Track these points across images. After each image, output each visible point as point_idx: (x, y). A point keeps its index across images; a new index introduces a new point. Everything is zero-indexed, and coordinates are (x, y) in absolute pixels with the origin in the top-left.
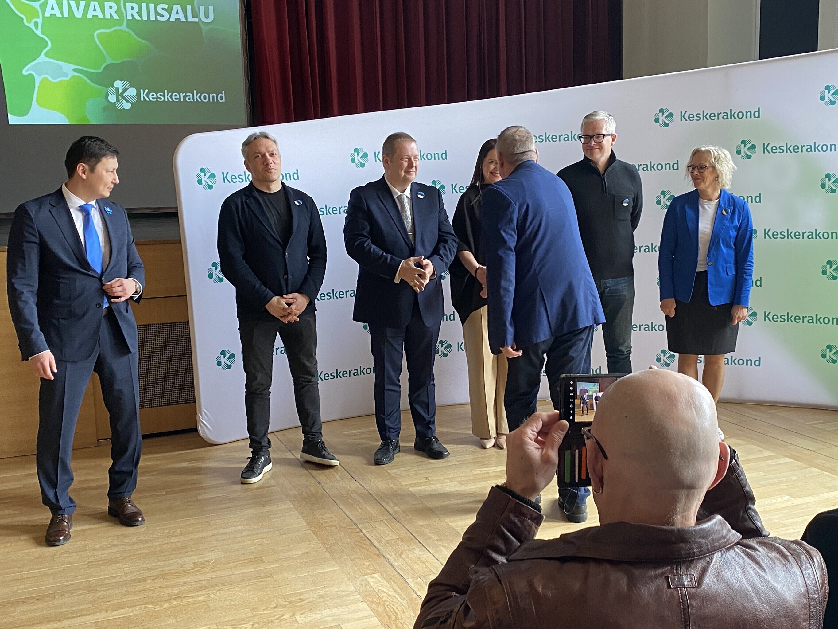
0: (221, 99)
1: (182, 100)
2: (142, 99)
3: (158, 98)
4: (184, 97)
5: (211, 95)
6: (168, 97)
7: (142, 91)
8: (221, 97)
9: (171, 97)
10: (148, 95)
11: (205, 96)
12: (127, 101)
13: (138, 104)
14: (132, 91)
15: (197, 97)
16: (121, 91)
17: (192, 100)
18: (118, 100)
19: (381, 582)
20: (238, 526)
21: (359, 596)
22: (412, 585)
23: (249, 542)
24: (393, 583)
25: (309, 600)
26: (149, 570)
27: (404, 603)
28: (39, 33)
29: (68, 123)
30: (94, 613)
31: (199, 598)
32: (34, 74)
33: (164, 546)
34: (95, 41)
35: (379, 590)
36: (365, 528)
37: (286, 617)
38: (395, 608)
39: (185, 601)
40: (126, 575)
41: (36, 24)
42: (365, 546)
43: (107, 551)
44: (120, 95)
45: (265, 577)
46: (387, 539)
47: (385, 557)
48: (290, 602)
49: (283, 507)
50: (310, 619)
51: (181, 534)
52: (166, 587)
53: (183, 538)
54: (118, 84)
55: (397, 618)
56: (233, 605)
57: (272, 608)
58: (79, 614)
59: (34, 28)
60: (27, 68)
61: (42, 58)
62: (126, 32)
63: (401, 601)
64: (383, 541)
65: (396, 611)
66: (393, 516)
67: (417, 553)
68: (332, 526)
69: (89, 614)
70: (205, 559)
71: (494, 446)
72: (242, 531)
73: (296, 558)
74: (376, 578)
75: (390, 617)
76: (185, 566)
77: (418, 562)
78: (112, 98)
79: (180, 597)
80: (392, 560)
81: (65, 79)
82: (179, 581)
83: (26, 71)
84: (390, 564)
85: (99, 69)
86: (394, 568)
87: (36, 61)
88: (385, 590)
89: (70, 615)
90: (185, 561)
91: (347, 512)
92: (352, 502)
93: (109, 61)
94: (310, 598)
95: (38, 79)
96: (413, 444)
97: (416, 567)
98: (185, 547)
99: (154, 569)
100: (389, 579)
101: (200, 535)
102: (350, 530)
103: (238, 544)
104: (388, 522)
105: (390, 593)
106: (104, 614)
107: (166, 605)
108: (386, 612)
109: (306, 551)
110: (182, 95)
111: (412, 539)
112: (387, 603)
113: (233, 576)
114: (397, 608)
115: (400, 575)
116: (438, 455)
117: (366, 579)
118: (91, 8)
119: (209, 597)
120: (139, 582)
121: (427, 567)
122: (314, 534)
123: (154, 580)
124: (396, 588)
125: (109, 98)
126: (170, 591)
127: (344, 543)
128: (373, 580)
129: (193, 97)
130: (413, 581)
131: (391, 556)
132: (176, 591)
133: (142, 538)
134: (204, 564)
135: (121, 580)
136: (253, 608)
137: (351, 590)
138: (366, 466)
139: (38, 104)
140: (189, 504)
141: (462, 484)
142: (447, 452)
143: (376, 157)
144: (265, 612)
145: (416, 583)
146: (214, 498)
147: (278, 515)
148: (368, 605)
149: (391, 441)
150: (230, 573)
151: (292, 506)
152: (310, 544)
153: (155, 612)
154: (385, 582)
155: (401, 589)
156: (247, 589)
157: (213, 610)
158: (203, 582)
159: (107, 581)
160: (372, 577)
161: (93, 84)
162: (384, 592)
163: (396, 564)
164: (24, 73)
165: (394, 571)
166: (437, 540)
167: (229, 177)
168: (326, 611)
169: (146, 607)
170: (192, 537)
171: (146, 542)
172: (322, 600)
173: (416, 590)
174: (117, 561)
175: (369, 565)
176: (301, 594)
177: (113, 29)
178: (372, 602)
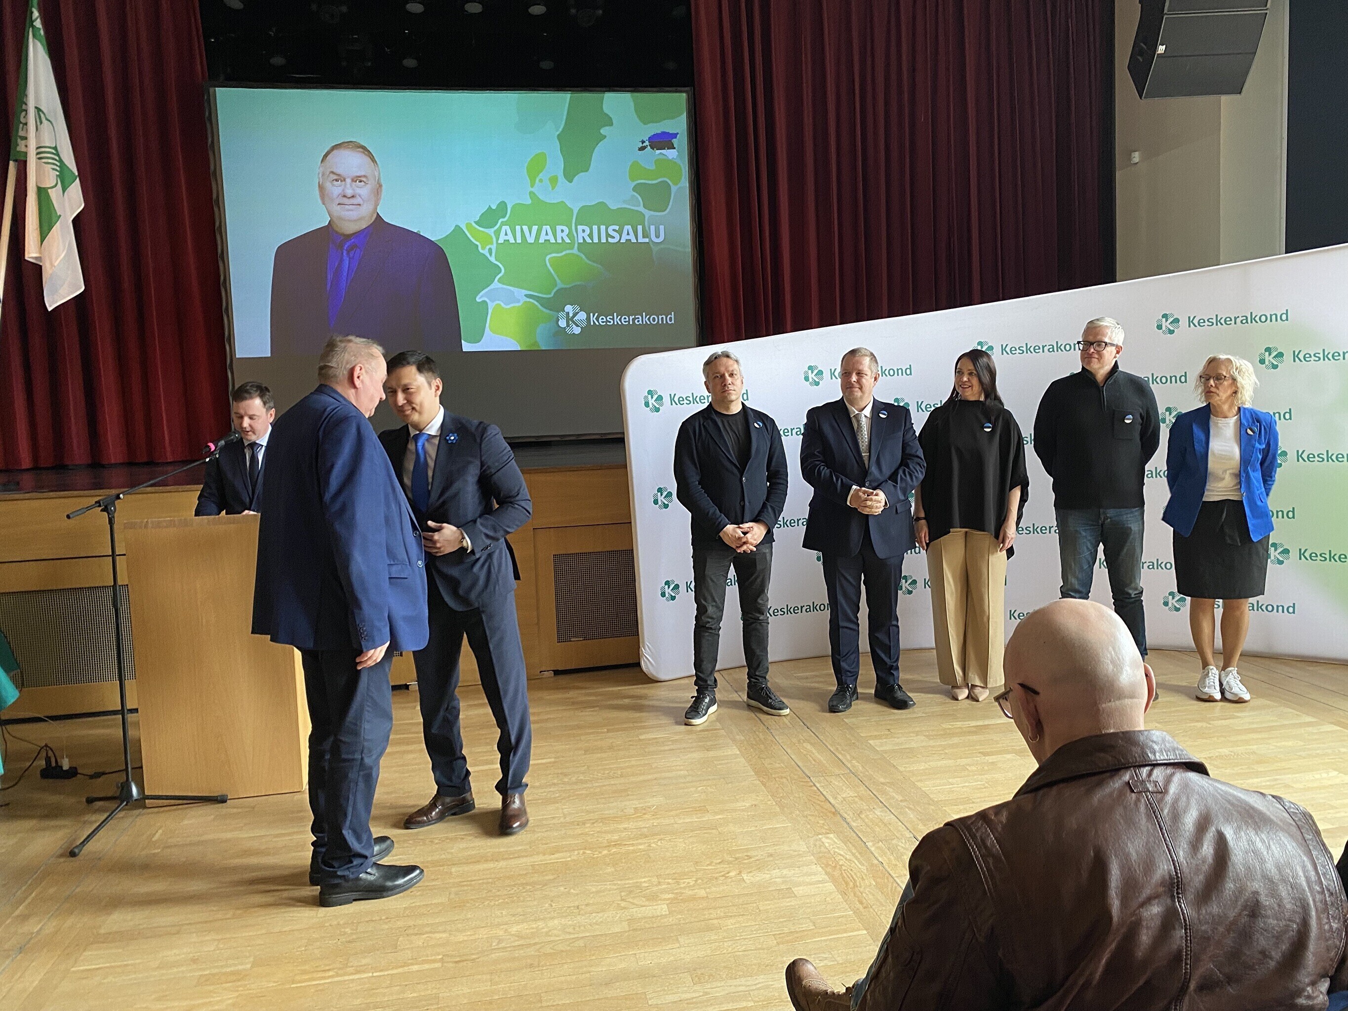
0: (671, 321)
1: (631, 323)
2: (592, 324)
3: (607, 321)
4: (634, 320)
5: (660, 317)
6: (617, 320)
7: (591, 314)
8: (671, 318)
9: (620, 320)
10: (597, 319)
11: (654, 318)
12: (577, 326)
13: (588, 329)
14: (582, 316)
15: (646, 319)
16: (571, 315)
17: (641, 322)
18: (568, 325)
19: (836, 843)
20: (681, 770)
21: (812, 857)
22: (873, 849)
23: (692, 789)
24: (850, 846)
25: (757, 858)
26: (588, 812)
27: (864, 868)
28: (493, 259)
29: (519, 349)
30: (532, 856)
31: (640, 847)
32: (488, 301)
33: (604, 788)
34: (546, 265)
35: (835, 852)
36: (819, 782)
37: (732, 874)
38: (853, 874)
39: (624, 849)
40: (565, 816)
41: (490, 250)
42: (819, 802)
43: (546, 790)
44: (570, 320)
45: (709, 829)
46: (844, 796)
47: (841, 816)
48: (736, 859)
49: (730, 753)
50: (758, 879)
51: (622, 776)
52: (606, 832)
53: (622, 780)
54: (569, 308)
55: (855, 886)
56: (675, 857)
57: (716, 864)
58: (516, 855)
59: (488, 255)
60: (481, 294)
61: (496, 284)
62: (577, 256)
63: (860, 866)
64: (840, 798)
65: (855, 877)
66: (850, 771)
67: (879, 814)
68: (782, 778)
69: (526, 856)
70: (646, 805)
71: (967, 698)
72: (685, 777)
73: (743, 810)
74: (831, 839)
75: (847, 884)
76: (625, 811)
77: (880, 824)
78: (563, 323)
79: (620, 845)
80: (849, 820)
81: (517, 305)
82: (619, 826)
83: (480, 298)
84: (848, 824)
85: (550, 294)
86: (851, 828)
87: (489, 288)
88: (842, 853)
89: (506, 856)
90: (625, 805)
91: (799, 764)
92: (805, 752)
93: (560, 285)
94: (757, 856)
95: (491, 306)
96: (873, 691)
97: (877, 829)
98: (625, 790)
99: (594, 812)
100: (846, 840)
101: (641, 778)
102: (802, 784)
103: (681, 791)
104: (844, 777)
105: (848, 857)
106: (541, 857)
107: (605, 852)
108: (843, 878)
109: (754, 803)
110: (631, 318)
111: (872, 798)
112: (844, 868)
113: (676, 826)
114: (855, 874)
115: (859, 837)
116: (902, 704)
117: (820, 839)
118: (544, 232)
119: (649, 846)
120: (578, 825)
121: (890, 830)
122: (763, 784)
123: (593, 823)
124: (854, 851)
125: (559, 323)
126: (609, 836)
127: (795, 797)
128: (829, 841)
129: (642, 319)
130: (874, 845)
131: (848, 815)
132: (616, 837)
133: (582, 778)
134: (645, 809)
135: (559, 822)
136: (697, 863)
137: (803, 850)
138: (820, 713)
139: (491, 330)
140: (631, 743)
141: (930, 739)
142: (912, 701)
143: (832, 374)
144: (710, 867)
145: (878, 848)
146: (656, 738)
147: (723, 762)
148: (822, 868)
149: (848, 686)
150: (672, 821)
151: (738, 753)
152: (757, 796)
153: (594, 858)
154: (843, 844)
155: (860, 853)
156: (691, 840)
157: (654, 861)
158: (645, 830)
159: (544, 822)
160: (827, 838)
161: (544, 310)
162: (841, 855)
163: (854, 824)
164: (478, 300)
165: (852, 833)
166: (901, 801)
167: (676, 399)
168: (775, 871)
169: (584, 853)
170: (633, 779)
171: (586, 782)
172: (771, 859)
173: (876, 855)
174: (554, 801)
175: (823, 824)
176: (747, 850)
177: (564, 253)
178: (827, 865)
